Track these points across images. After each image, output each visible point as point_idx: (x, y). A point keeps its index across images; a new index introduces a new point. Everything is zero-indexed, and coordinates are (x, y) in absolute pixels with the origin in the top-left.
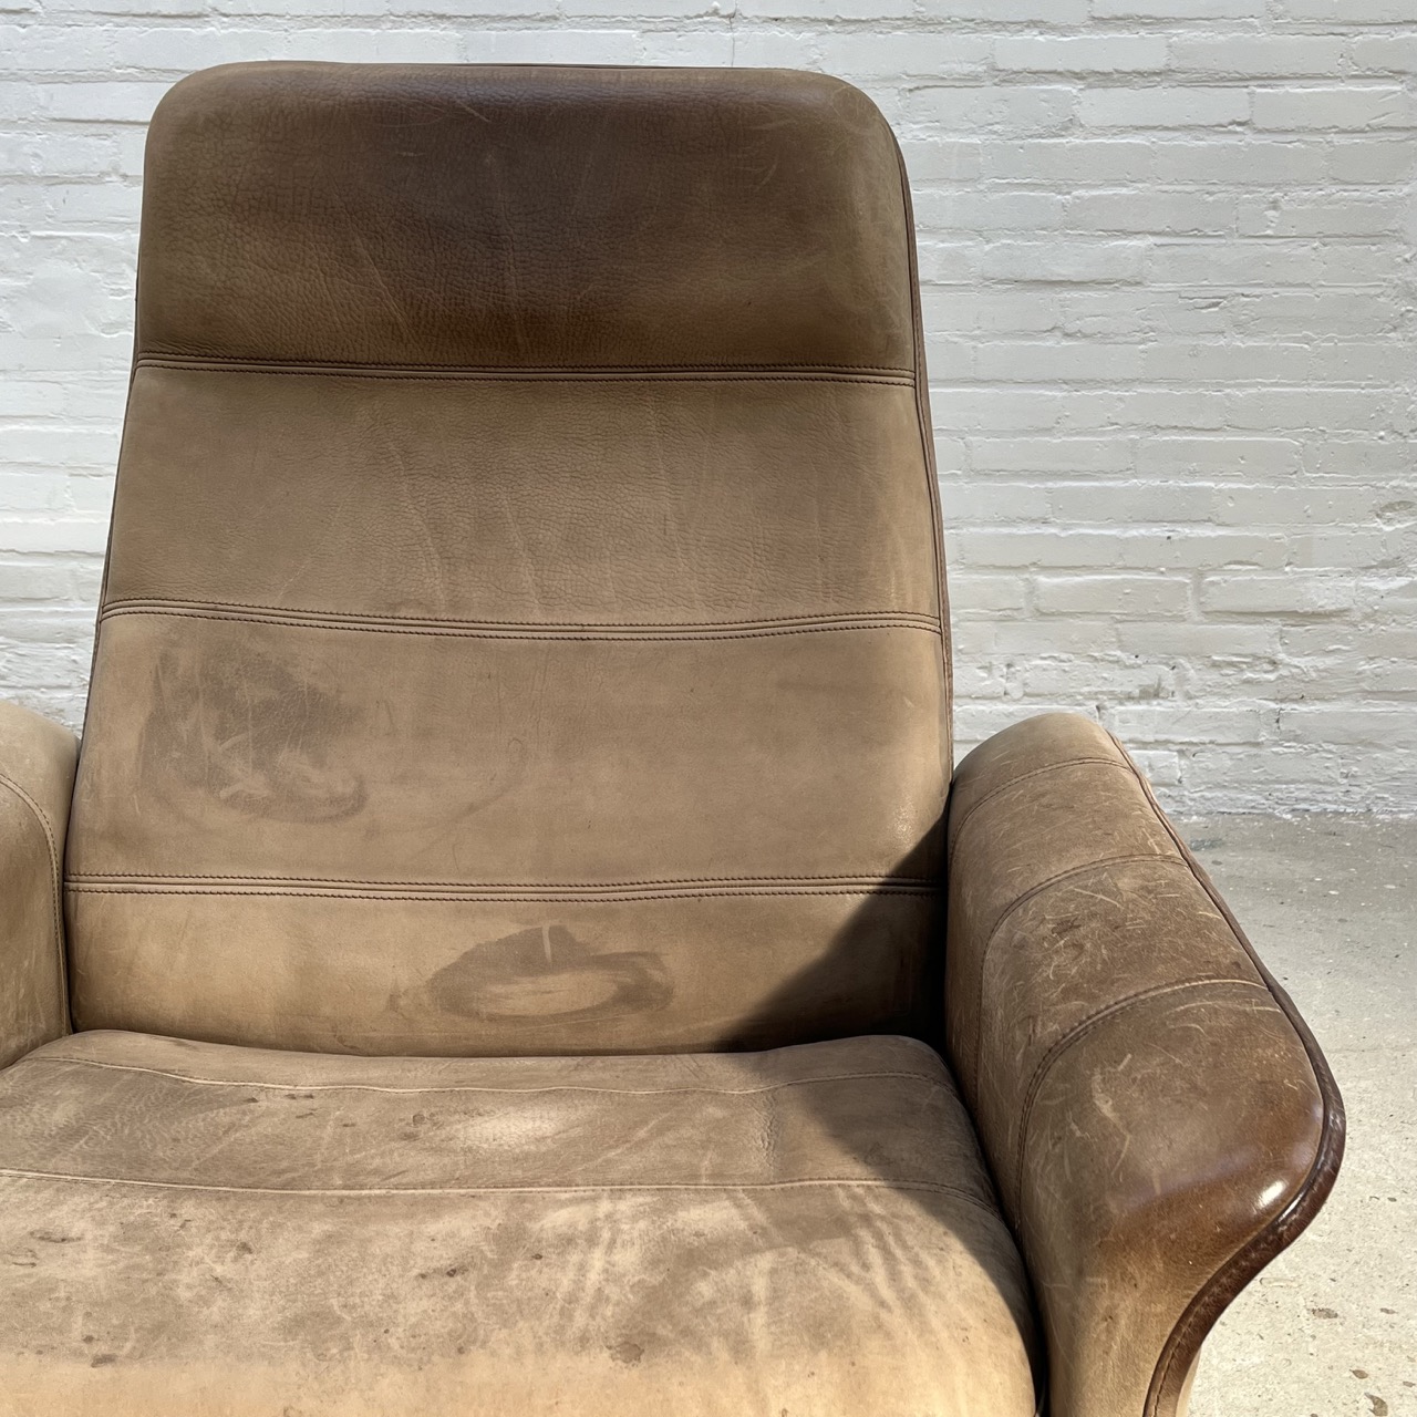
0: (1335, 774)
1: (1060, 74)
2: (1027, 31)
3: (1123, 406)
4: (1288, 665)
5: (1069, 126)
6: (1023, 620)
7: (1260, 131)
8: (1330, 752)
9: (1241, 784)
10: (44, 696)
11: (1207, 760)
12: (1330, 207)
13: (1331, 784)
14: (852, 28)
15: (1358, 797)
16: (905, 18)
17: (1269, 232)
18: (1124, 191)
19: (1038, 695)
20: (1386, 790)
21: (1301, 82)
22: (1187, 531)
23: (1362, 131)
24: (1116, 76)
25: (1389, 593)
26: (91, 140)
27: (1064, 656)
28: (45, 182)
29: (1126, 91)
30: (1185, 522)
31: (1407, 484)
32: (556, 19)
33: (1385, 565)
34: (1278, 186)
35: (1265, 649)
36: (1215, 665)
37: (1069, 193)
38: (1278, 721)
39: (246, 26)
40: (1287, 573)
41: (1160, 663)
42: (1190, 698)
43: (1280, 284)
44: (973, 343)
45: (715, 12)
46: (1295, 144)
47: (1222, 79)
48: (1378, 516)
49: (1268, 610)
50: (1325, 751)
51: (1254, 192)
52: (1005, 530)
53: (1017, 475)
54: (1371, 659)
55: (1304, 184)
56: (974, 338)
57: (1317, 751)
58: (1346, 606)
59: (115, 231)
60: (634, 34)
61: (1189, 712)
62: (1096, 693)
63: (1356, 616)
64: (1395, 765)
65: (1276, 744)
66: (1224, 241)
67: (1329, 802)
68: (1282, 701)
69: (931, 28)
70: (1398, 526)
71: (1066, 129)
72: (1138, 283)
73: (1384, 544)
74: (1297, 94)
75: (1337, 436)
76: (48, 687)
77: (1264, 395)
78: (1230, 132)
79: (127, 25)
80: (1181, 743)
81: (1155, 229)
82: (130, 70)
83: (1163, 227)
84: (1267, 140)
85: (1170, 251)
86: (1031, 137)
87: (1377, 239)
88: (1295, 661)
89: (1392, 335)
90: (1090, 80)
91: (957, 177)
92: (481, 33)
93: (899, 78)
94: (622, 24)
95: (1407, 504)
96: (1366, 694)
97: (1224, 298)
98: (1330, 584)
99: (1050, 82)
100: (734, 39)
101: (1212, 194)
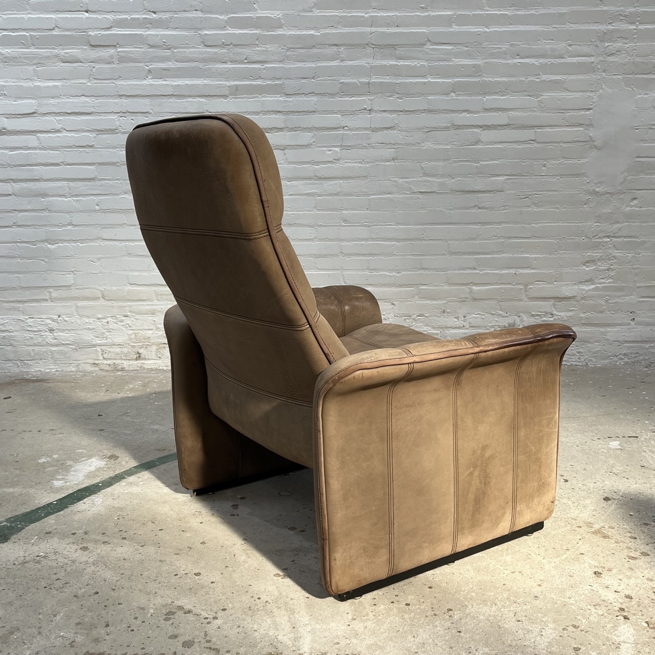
0: (574, 352)
1: (474, 126)
2: (464, 113)
3: (498, 230)
4: (557, 315)
5: (478, 142)
6: (468, 302)
7: (539, 143)
10: (143, 333)
12: (562, 166)
13: (574, 355)
14: (408, 113)
15: (583, 360)
16: (425, 110)
17: (543, 174)
18: (496, 162)
19: (475, 327)
20: (592, 357)
21: (551, 127)
22: (521, 271)
23: (571, 142)
24: (492, 126)
25: (589, 290)
27: (482, 313)
29: (496, 131)
30: (520, 268)
31: (593, 254)
32: (315, 112)
33: (587, 281)
34: (545, 160)
35: (549, 310)
36: (533, 316)
37: (478, 163)
40: (555, 284)
41: (514, 315)
43: (548, 191)
44: (449, 211)
45: (365, 109)
46: (550, 146)
47: (526, 127)
48: (584, 265)
49: (549, 297)
51: (538, 162)
52: (461, 272)
53: (464, 253)
54: (584, 312)
55: (553, 159)
56: (450, 209)
58: (575, 295)
60: (339, 116)
62: (494, 326)
63: (579, 298)
64: (594, 348)
66: (529, 177)
67: (573, 361)
69: (433, 113)
70: (591, 268)
71: (477, 143)
72: (502, 191)
73: (586, 274)
74: (550, 131)
75: (569, 239)
76: (144, 330)
77: (544, 226)
78: (529, 143)
81: (506, 174)
83: (509, 173)
84: (541, 145)
85: (512, 181)
86: (466, 146)
87: (578, 176)
88: (559, 314)
89: (585, 206)
90: (484, 128)
91: (442, 159)
92: (291, 116)
93: (424, 128)
94: (336, 113)
95: (593, 261)
96: (584, 324)
97: (530, 195)
98: (569, 288)
99: (471, 129)
100: (371, 117)
101: (524, 162)
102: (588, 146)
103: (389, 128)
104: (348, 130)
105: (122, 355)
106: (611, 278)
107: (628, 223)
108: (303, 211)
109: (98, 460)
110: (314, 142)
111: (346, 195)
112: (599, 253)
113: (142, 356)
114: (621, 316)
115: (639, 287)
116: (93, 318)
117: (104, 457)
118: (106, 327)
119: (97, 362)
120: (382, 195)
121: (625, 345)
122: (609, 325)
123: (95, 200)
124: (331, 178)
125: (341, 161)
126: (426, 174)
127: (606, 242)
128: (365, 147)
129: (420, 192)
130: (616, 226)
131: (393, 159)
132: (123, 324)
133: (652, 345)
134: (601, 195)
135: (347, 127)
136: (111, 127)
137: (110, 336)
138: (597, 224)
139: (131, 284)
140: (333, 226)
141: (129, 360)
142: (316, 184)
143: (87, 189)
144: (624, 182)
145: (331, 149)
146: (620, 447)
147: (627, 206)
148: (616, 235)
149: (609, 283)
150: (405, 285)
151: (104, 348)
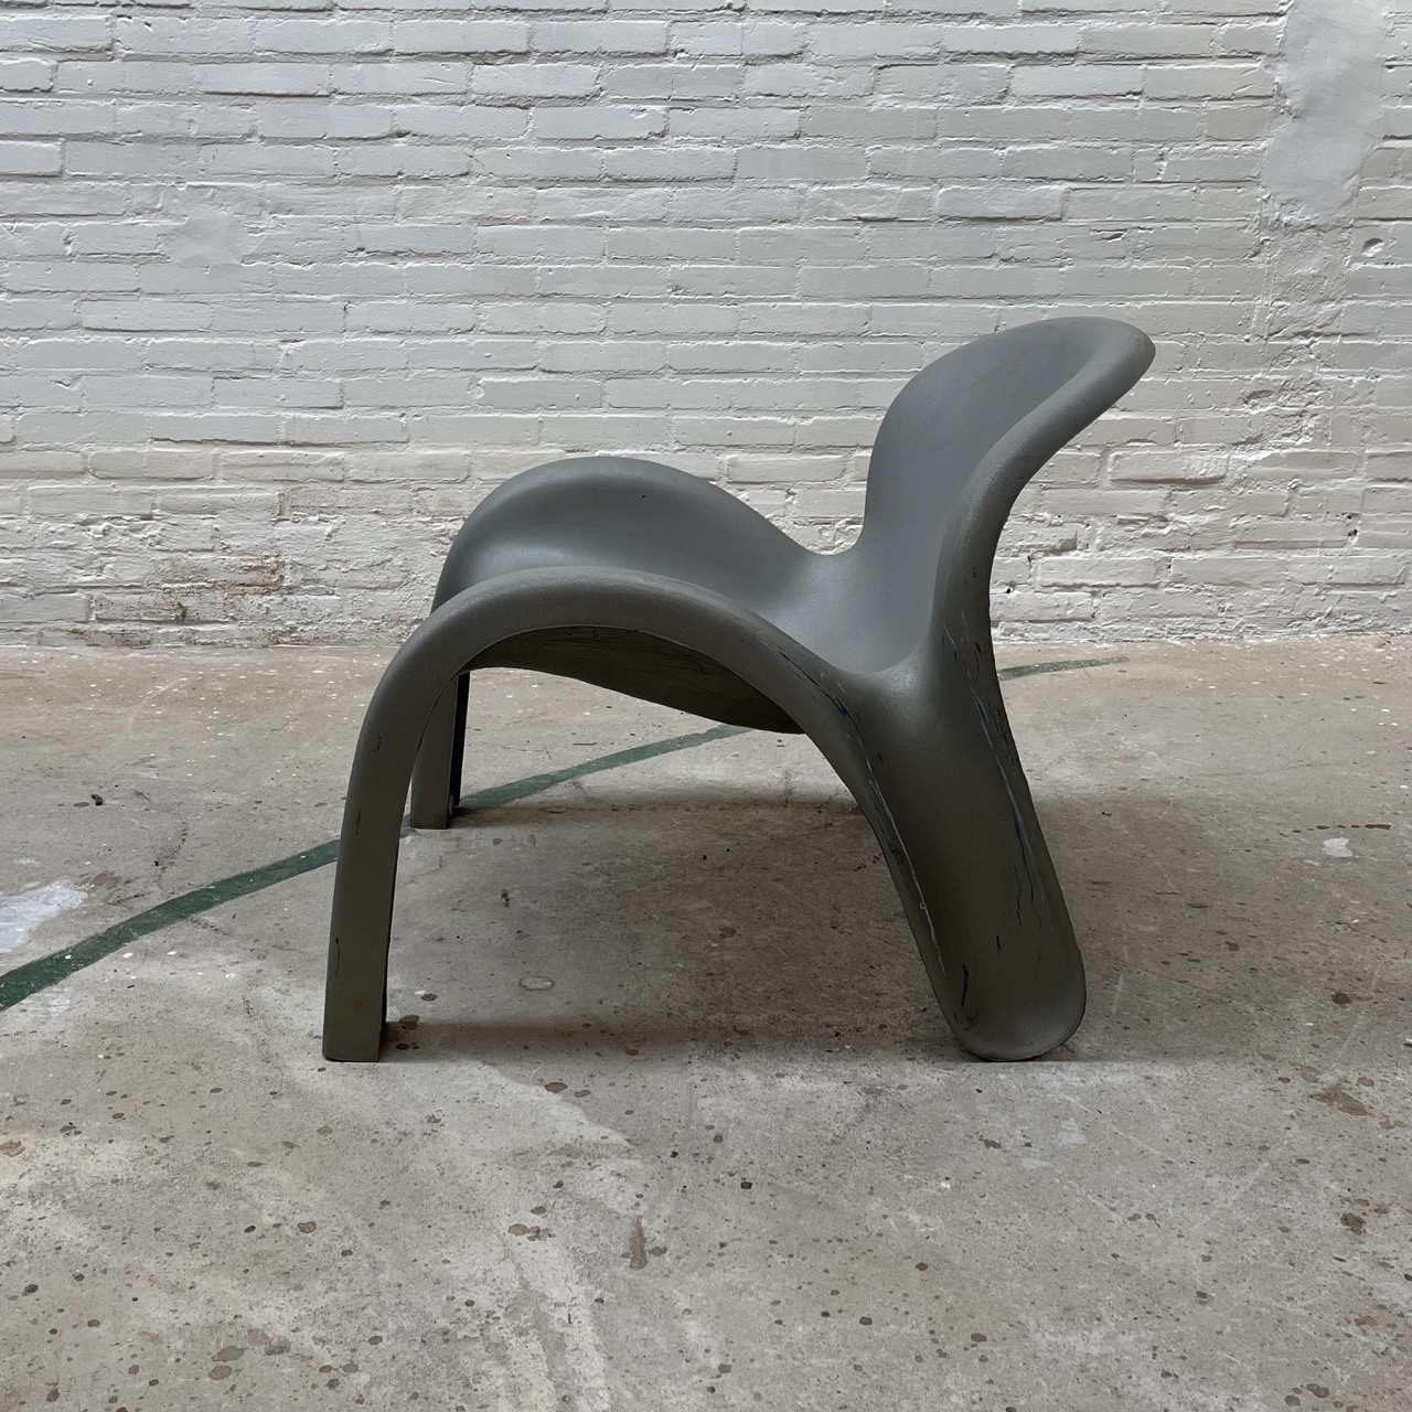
0: (1214, 609)
1: (996, 54)
2: (971, 21)
4: (1177, 522)
5: (1004, 95)
7: (1151, 100)
8: (1211, 591)
9: (1143, 618)
10: (191, 558)
11: (1114, 599)
12: (1203, 159)
13: (1212, 617)
14: (835, 19)
15: (1231, 626)
16: (875, 11)
17: (1159, 178)
18: (1046, 146)
20: (1255, 621)
21: (1182, 61)
23: (1229, 99)
25: (1256, 463)
26: (235, 109)
28: (198, 142)
29: (1047, 68)
31: (1267, 377)
33: (1251, 441)
34: (1165, 142)
35: (1157, 510)
36: (1121, 523)
37: (1003, 149)
38: (1169, 567)
39: (360, 18)
40: (1175, 448)
41: (1077, 522)
42: (1101, 550)
43: (1167, 220)
44: (930, 267)
45: (729, 7)
46: (1178, 109)
47: (1121, 59)
48: (1246, 402)
49: (1161, 478)
50: (1206, 590)
51: (1146, 147)
54: (1242, 516)
55: (1185, 140)
56: (930, 263)
57: (1200, 591)
58: (1221, 474)
59: (254, 181)
60: (665, 24)
61: (1100, 561)
62: (1029, 546)
63: (1230, 482)
64: (1262, 601)
65: (1168, 585)
66: (1124, 186)
67: (1209, 630)
68: (1172, 551)
69: (897, 19)
70: (1262, 410)
71: (1001, 98)
72: (1059, 220)
73: (1250, 425)
74: (1179, 70)
75: (1213, 339)
76: (193, 550)
77: (1156, 306)
78: (1128, 100)
79: (266, 17)
80: (1094, 586)
81: (1071, 176)
82: (268, 53)
83: (1076, 175)
84: (1156, 106)
85: (1082, 193)
86: (975, 104)
87: (1241, 184)
88: (1183, 519)
89: (1253, 259)
90: (1020, 59)
91: (916, 136)
92: (545, 23)
93: (872, 59)
94: (655, 16)
95: (1267, 393)
96: (1237, 544)
97: (1125, 230)
98: (1209, 456)
99: (991, 61)
100: (743, 28)
101: (1114, 148)
102: (1271, 108)
103: (787, 57)
104: (689, 59)
105: (141, 612)
106: (1307, 434)
107: (1353, 302)
108: (574, 263)
109: (66, 886)
110: (601, 89)
111: (681, 223)
112: (1282, 373)
113: (191, 614)
114: (1327, 524)
115: (1372, 456)
116: (66, 521)
117: (82, 881)
118: (101, 544)
119: (80, 627)
120: (768, 224)
121: (1333, 592)
122: (1293, 546)
123: (63, 229)
124: (646, 181)
125: (669, 139)
126: (876, 175)
127: (1300, 347)
128: (726, 104)
129: (860, 219)
130: (1328, 307)
131: (797, 137)
132: (140, 536)
133: (1393, 593)
134: (1294, 232)
135: (682, 51)
136: (93, 44)
137: (110, 566)
138: (1281, 303)
139: (156, 440)
140: (646, 300)
141: (158, 622)
142: (607, 194)
143: (39, 201)
144: (1350, 200)
145: (643, 107)
146: (1350, 854)
147: (1355, 259)
148: (1326, 330)
149: (1303, 445)
150: (821, 447)
151: (96, 593)
